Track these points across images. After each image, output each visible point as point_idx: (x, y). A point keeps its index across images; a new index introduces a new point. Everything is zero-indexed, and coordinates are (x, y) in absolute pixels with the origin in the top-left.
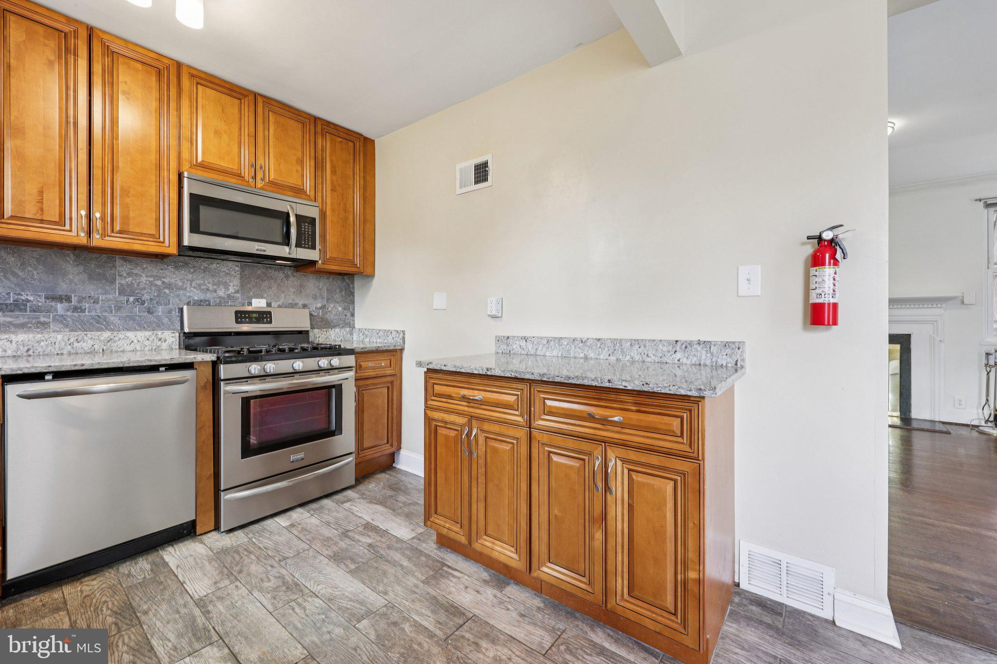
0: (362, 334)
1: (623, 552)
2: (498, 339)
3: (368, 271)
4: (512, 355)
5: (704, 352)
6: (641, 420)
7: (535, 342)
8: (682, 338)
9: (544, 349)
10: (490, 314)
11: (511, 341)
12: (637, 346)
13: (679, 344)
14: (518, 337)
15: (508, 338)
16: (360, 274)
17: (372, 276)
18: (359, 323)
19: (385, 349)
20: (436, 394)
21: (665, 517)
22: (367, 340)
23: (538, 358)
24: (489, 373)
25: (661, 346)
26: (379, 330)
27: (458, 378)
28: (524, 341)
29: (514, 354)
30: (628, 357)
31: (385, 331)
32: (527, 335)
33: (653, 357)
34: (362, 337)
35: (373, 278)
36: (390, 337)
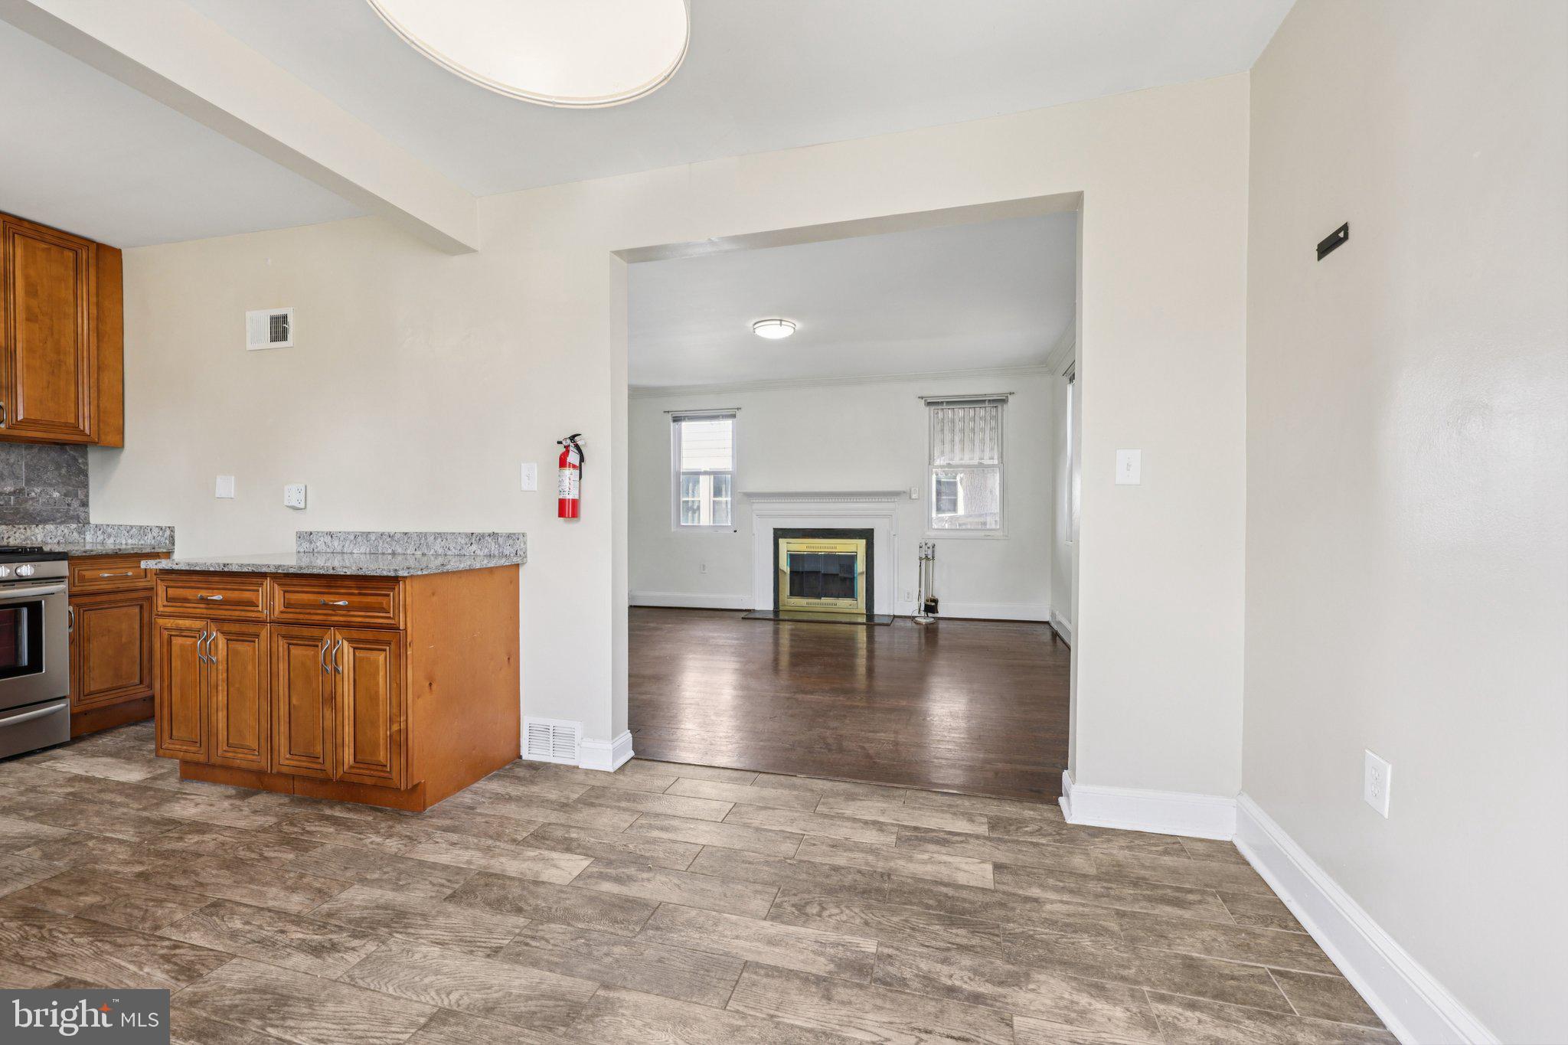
0: (101, 532)
1: (349, 724)
2: (300, 536)
3: (111, 438)
4: (316, 555)
5: (493, 544)
6: (362, 602)
7: (342, 539)
8: (478, 530)
9: (352, 546)
10: (288, 504)
11: (313, 537)
12: (440, 540)
13: (474, 536)
14: (322, 532)
15: (311, 534)
16: (95, 443)
17: (119, 446)
18: (96, 516)
19: (132, 552)
20: (170, 598)
21: (378, 683)
22: (111, 540)
23: (345, 556)
24: (226, 569)
25: (459, 539)
26: (132, 527)
27: (195, 578)
28: (330, 537)
29: (318, 552)
30: (432, 552)
31: (141, 527)
32: (332, 529)
33: (453, 550)
34: (101, 538)
35: (121, 452)
36: (150, 536)
